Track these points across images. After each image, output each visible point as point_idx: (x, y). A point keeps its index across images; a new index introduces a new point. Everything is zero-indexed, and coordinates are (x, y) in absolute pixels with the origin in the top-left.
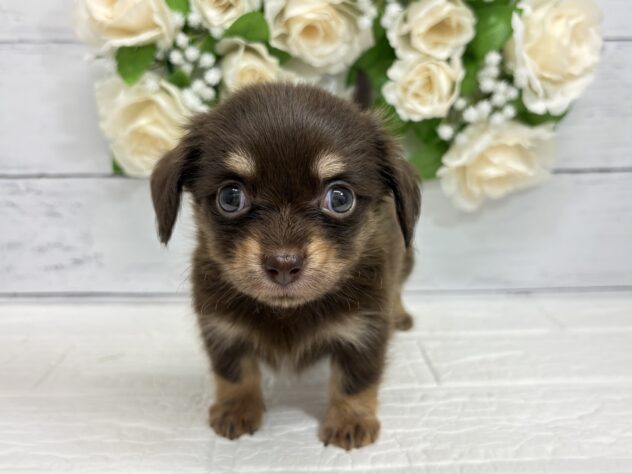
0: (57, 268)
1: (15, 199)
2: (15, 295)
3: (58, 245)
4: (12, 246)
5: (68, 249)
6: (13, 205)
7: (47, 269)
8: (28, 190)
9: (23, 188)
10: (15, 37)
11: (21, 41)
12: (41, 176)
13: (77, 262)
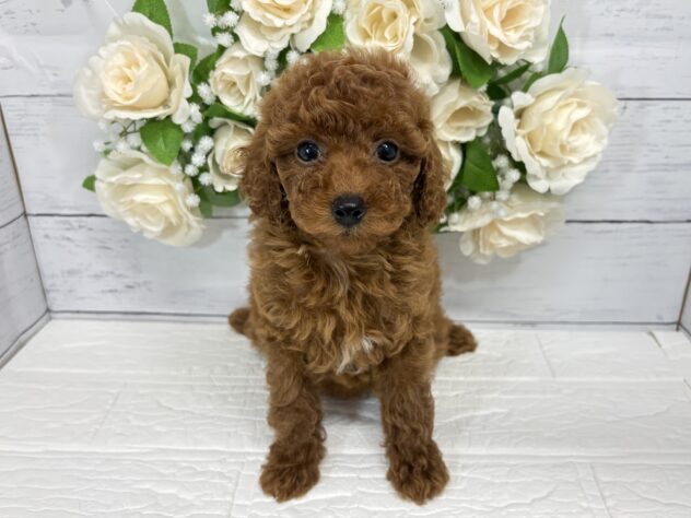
0: (111, 291)
1: (69, 234)
2: (78, 312)
3: (112, 273)
4: (71, 273)
5: (120, 276)
6: (68, 239)
7: (103, 292)
8: (80, 227)
9: (76, 225)
10: (55, 92)
11: (60, 95)
12: (91, 215)
13: (130, 287)
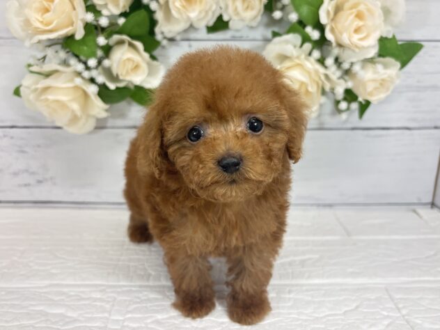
0: (26, 185)
3: (27, 171)
5: (33, 173)
7: (20, 186)
8: (5, 136)
13: (40, 182)
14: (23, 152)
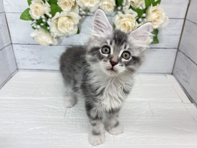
0: (34, 64)
1: (23, 49)
3: (34, 59)
9: (25, 47)
12: (29, 44)
13: (39, 63)
14: (33, 53)
